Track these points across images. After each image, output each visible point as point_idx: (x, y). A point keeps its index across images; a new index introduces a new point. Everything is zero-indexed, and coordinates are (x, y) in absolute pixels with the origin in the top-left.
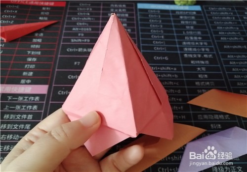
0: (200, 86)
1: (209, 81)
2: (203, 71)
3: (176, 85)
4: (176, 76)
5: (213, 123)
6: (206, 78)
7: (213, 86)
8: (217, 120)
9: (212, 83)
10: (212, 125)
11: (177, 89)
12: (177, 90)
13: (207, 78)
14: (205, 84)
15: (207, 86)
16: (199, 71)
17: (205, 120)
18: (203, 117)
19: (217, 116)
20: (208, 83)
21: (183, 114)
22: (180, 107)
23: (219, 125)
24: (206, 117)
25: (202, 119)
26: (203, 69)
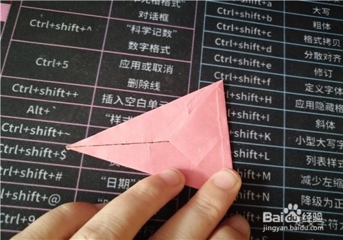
0: (313, 44)
1: (331, 37)
2: (324, 15)
3: (265, 36)
4: (269, 18)
5: (321, 118)
6: (326, 30)
7: (336, 47)
8: (329, 112)
9: (337, 42)
10: (318, 122)
11: (266, 44)
12: (266, 47)
13: (329, 31)
14: (321, 41)
15: (326, 45)
16: (317, 14)
17: (308, 110)
18: (305, 105)
19: (332, 105)
20: (328, 41)
21: (269, 94)
22: (266, 80)
23: (332, 123)
24: (310, 104)
25: (302, 107)
26: (326, 11)
